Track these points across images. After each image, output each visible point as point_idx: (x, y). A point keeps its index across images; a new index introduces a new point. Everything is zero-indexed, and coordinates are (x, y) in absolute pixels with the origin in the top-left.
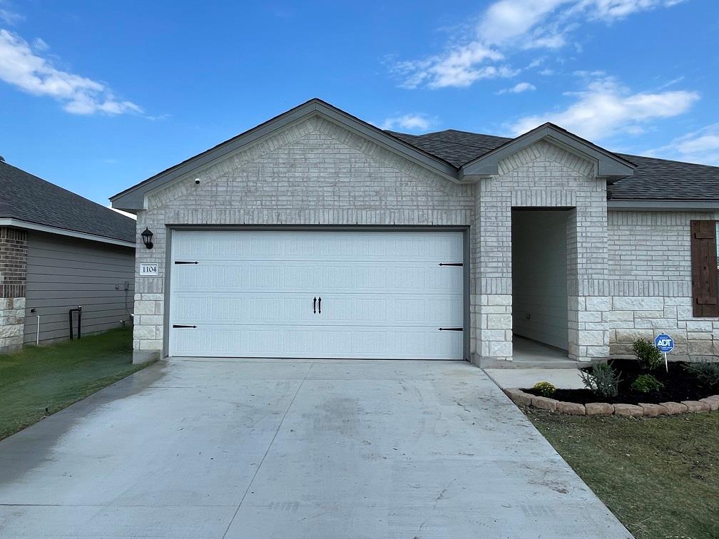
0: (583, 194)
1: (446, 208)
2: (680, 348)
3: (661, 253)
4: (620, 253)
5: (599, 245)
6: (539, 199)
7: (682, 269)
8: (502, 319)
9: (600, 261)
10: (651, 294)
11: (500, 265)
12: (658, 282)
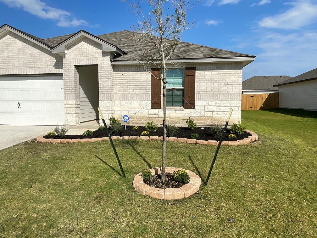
0: (101, 59)
1: (58, 66)
2: (146, 121)
3: (139, 82)
4: (123, 83)
5: (107, 80)
6: (84, 62)
7: (147, 89)
8: (72, 110)
9: (107, 86)
10: (135, 99)
11: (70, 88)
12: (138, 94)
